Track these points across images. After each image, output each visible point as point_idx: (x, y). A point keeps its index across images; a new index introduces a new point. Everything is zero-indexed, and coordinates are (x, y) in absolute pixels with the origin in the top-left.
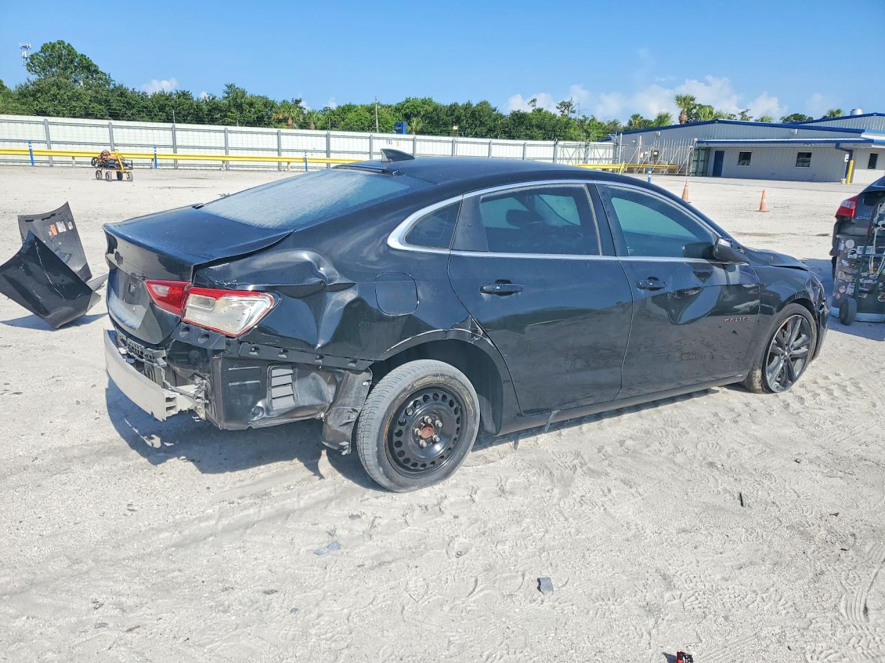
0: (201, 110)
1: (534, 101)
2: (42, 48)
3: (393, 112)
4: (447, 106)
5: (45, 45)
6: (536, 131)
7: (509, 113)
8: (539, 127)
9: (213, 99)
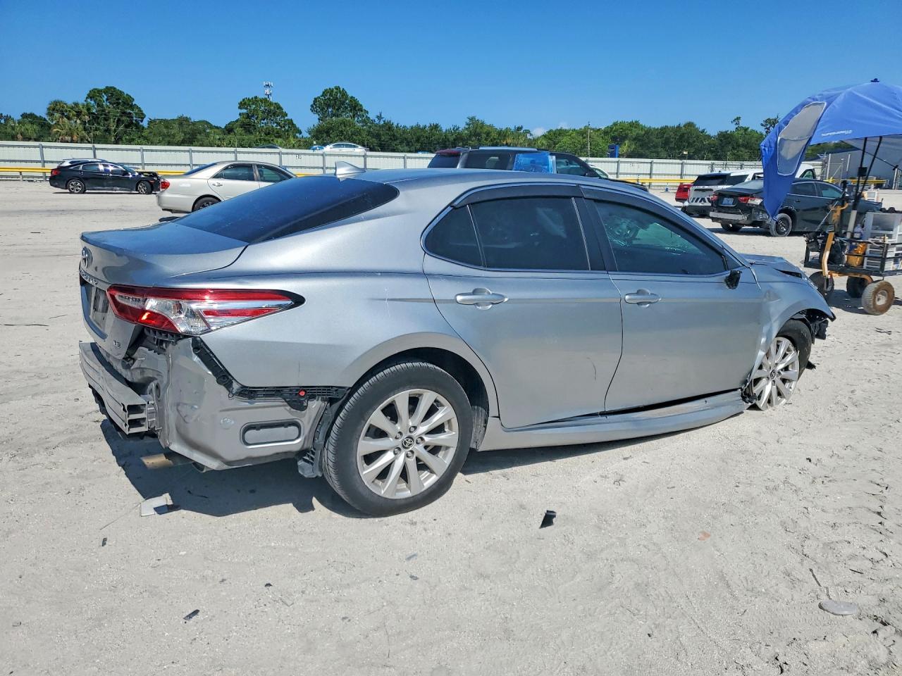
0: (448, 140)
1: (738, 119)
2: (324, 93)
3: (603, 135)
4: (658, 129)
5: (326, 90)
6: (743, 151)
7: (716, 134)
8: (746, 146)
9: (457, 129)
